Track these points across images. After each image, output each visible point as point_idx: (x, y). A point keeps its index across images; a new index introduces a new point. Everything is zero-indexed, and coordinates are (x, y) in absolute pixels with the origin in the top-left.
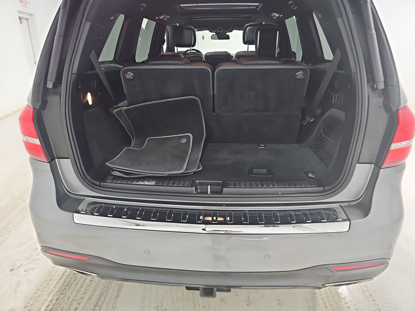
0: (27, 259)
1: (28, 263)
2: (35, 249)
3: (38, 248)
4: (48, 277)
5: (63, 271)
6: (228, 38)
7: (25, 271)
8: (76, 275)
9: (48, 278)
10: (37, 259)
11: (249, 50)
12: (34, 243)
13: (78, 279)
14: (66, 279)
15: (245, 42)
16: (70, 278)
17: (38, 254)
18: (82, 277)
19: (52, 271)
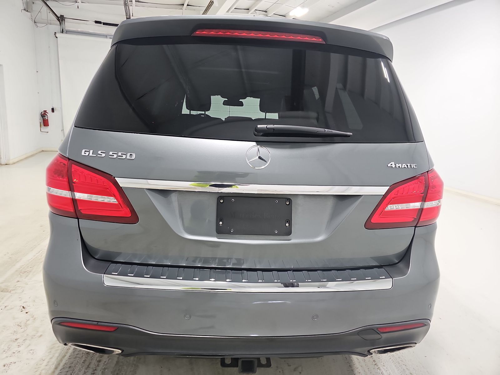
0: (5, 352)
1: (7, 357)
2: (15, 340)
3: (18, 339)
4: (36, 371)
5: (55, 364)
6: (241, 104)
7: (4, 366)
8: (73, 368)
9: (36, 373)
10: (18, 351)
11: (266, 118)
12: (12, 333)
13: (76, 373)
14: (61, 372)
15: (262, 110)
16: (66, 371)
17: (19, 345)
18: (81, 370)
19: (41, 364)
